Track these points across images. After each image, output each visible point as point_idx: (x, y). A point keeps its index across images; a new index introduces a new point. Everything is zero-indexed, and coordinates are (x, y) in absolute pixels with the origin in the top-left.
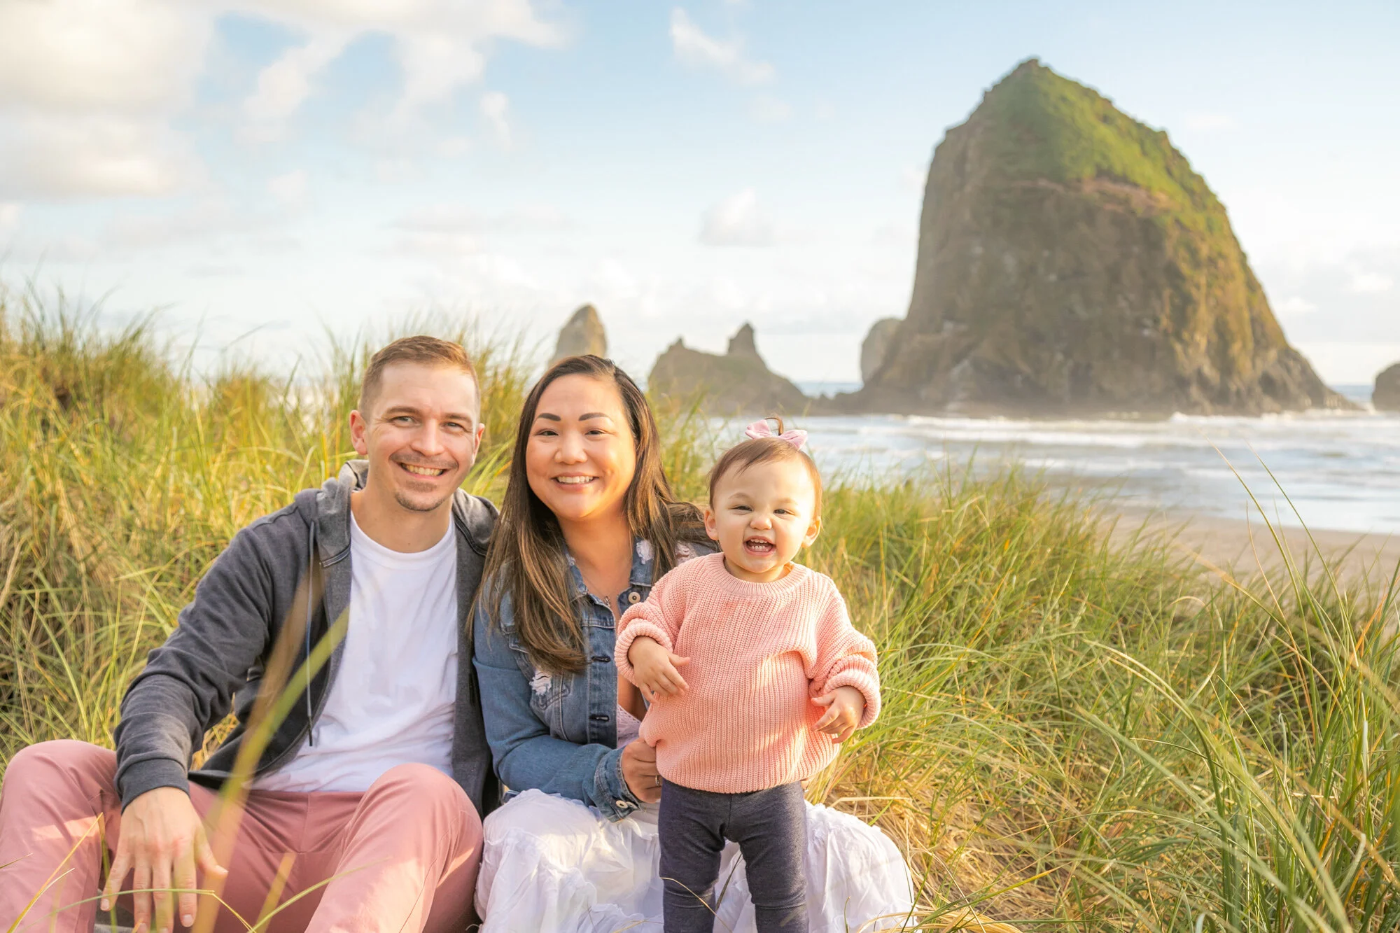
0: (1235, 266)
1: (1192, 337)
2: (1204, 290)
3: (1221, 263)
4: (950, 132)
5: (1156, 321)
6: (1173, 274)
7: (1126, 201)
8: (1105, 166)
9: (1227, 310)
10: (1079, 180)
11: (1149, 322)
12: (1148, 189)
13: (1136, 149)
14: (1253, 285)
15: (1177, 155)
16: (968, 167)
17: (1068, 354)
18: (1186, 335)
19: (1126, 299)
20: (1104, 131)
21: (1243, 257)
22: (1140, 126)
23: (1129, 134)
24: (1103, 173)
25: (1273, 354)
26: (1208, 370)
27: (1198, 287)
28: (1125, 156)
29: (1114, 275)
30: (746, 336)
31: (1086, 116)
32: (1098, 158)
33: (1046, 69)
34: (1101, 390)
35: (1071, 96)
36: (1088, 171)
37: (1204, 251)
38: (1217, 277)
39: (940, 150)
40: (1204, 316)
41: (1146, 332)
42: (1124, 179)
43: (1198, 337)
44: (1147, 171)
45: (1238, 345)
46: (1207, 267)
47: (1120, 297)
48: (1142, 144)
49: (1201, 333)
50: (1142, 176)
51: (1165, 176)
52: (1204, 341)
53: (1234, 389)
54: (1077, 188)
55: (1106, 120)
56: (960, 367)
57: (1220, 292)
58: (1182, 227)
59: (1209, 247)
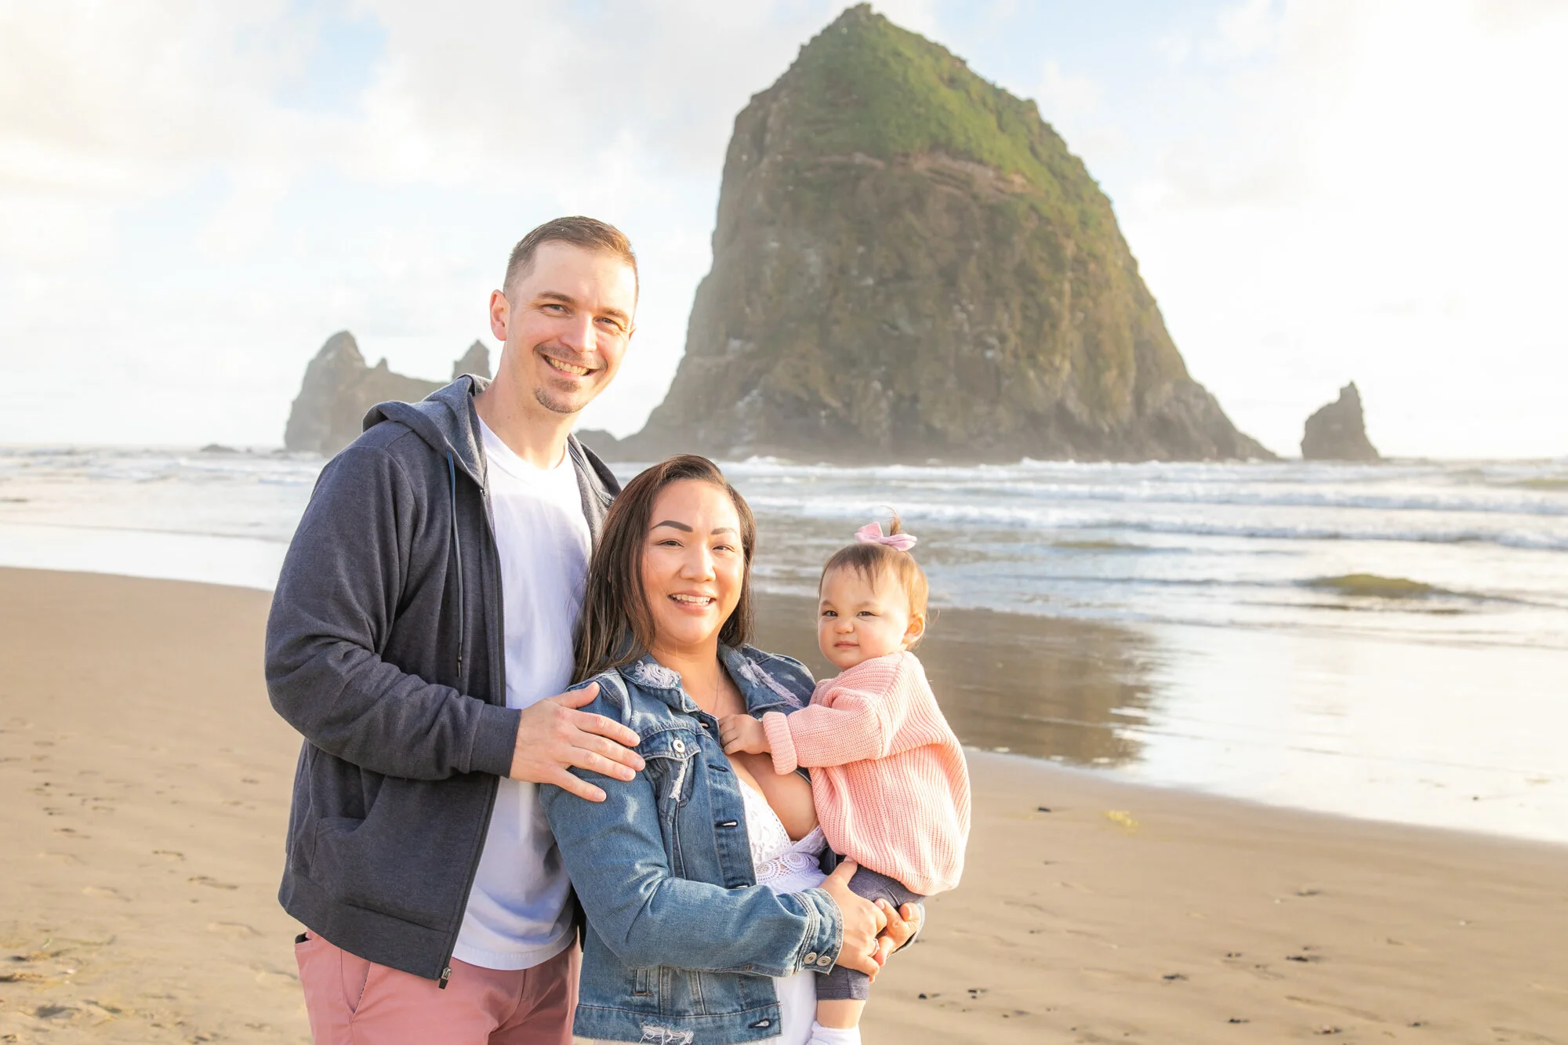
1: (1051, 364)
2: (1067, 300)
3: (1092, 267)
4: (756, 97)
5: (1003, 339)
6: (1026, 277)
7: (966, 182)
8: (942, 137)
9: (1099, 326)
10: (906, 155)
11: (993, 340)
12: (998, 168)
13: (992, 121)
14: (1144, 301)
15: (1047, 129)
16: (768, 138)
17: (887, 383)
18: (1041, 358)
19: (963, 309)
20: (945, 92)
21: (1130, 264)
22: (1000, 93)
23: (985, 104)
24: (938, 145)
25: (1167, 390)
26: (1073, 405)
27: (1059, 295)
28: (973, 127)
29: (949, 278)
31: (924, 77)
32: (934, 129)
33: (880, 17)
34: (930, 429)
35: (908, 53)
36: (920, 143)
37: (1069, 250)
38: (1086, 284)
39: (741, 119)
40: (1069, 332)
41: (989, 354)
42: (968, 155)
43: (1057, 361)
44: (1000, 147)
45: (1114, 372)
46: (1073, 270)
47: (956, 307)
48: (999, 116)
49: (1064, 356)
50: (991, 153)
51: (1028, 154)
52: (1067, 366)
53: (1107, 429)
54: (903, 164)
55: (952, 82)
56: (747, 399)
57: (1090, 304)
58: (1041, 218)
59: (1077, 245)
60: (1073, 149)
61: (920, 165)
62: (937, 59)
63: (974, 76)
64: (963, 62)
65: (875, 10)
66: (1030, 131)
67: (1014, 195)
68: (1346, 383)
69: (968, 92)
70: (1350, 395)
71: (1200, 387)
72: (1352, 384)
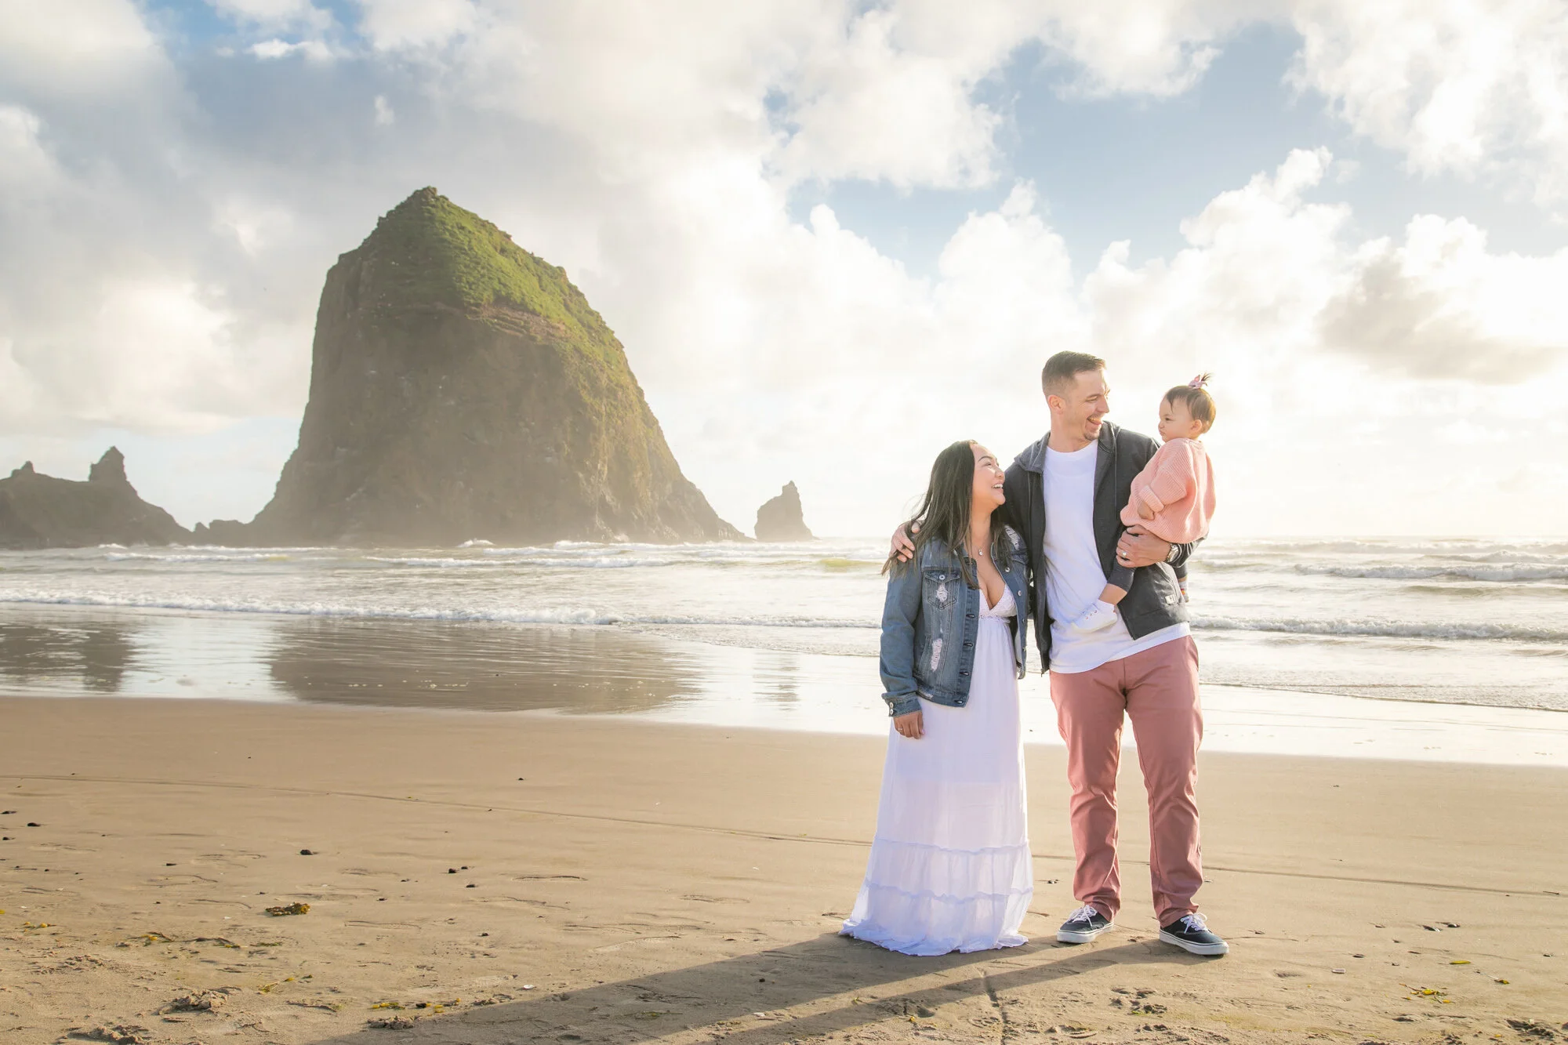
0: (633, 398)
1: (596, 467)
2: (604, 418)
3: (619, 394)
4: (341, 257)
5: (558, 448)
6: (574, 401)
7: (526, 329)
8: (503, 293)
9: (626, 441)
10: (478, 305)
11: (551, 449)
12: (547, 318)
13: (535, 280)
14: (650, 421)
15: (574, 290)
16: (362, 289)
17: (469, 482)
18: (588, 463)
19: (527, 425)
20: (501, 259)
21: (640, 392)
22: (538, 261)
23: (528, 267)
24: (502, 300)
25: (669, 486)
26: (610, 498)
27: (599, 415)
28: (524, 286)
30: (112, 462)
31: (483, 246)
32: (497, 286)
33: (443, 199)
35: (469, 227)
36: (487, 296)
37: (604, 382)
38: (616, 407)
39: (332, 273)
40: (605, 443)
41: (549, 459)
42: (522, 307)
43: (599, 465)
44: (546, 303)
45: (640, 474)
46: (607, 397)
47: (521, 424)
48: (540, 280)
49: (604, 461)
50: (541, 306)
51: (563, 309)
52: (606, 469)
53: (636, 517)
54: (475, 313)
55: (503, 251)
56: (354, 495)
57: (619, 422)
58: (582, 356)
59: (608, 377)
60: (593, 306)
61: (486, 314)
62: (491, 234)
63: (519, 248)
64: (508, 237)
65: (439, 194)
66: (562, 291)
67: (561, 338)
68: (788, 483)
69: (516, 261)
70: (790, 491)
71: (691, 484)
72: (792, 483)
